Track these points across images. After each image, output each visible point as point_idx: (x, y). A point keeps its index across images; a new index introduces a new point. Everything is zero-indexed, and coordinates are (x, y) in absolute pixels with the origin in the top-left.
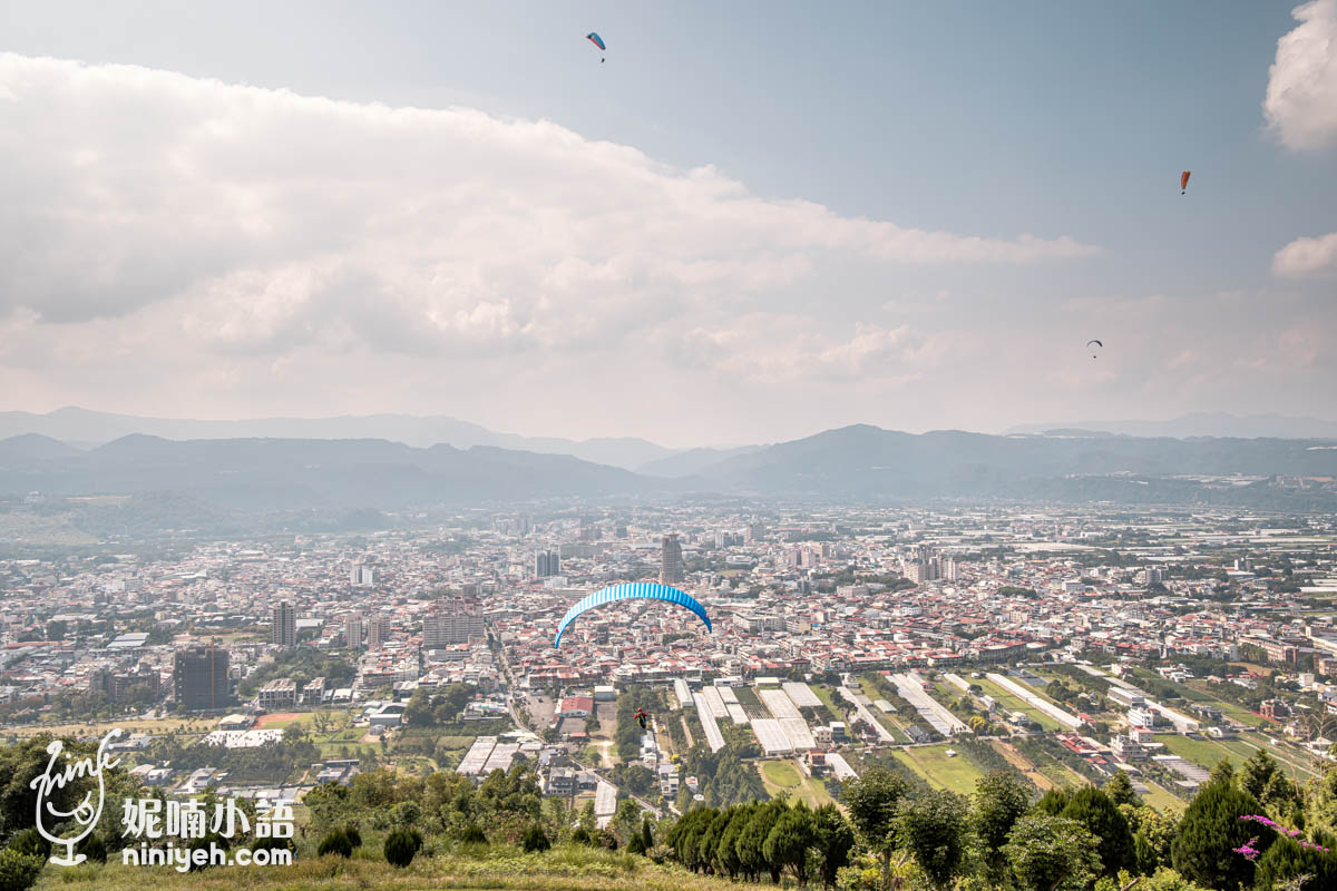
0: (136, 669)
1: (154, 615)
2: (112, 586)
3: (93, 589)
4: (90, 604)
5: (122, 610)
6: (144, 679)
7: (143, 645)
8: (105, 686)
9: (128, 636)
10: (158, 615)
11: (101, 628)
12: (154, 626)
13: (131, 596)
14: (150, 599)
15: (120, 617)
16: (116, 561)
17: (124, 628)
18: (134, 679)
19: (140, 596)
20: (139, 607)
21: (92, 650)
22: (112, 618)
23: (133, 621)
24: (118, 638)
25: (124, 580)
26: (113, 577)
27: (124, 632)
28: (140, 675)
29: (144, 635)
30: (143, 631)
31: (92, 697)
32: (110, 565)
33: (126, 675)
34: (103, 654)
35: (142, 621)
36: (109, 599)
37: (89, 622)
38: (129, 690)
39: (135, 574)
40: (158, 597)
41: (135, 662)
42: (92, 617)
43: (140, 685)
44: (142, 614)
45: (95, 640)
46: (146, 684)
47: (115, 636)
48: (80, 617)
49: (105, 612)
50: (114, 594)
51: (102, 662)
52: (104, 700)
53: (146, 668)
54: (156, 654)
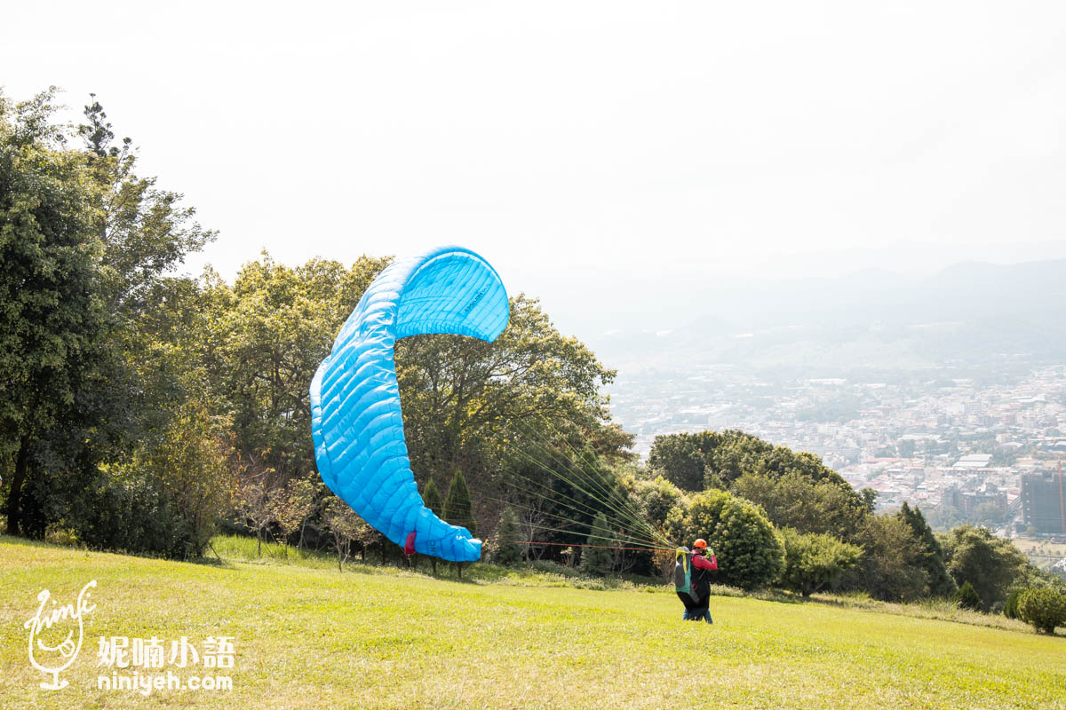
0: (983, 488)
1: (995, 438)
2: (953, 409)
3: (935, 411)
4: (934, 425)
5: (965, 432)
6: (992, 499)
7: (987, 466)
8: (955, 503)
9: (971, 457)
10: (999, 438)
11: (946, 448)
12: (995, 448)
13: (971, 419)
14: (989, 421)
15: (962, 438)
16: (954, 385)
17: (967, 449)
18: (981, 498)
19: (980, 419)
20: (979, 429)
21: (939, 468)
22: (954, 439)
23: (975, 442)
24: (962, 458)
25: (963, 403)
26: (952, 400)
27: (967, 453)
28: (987, 494)
29: (987, 457)
30: (986, 453)
31: (944, 512)
32: (949, 389)
33: (974, 494)
34: (950, 473)
35: (983, 443)
36: (951, 421)
37: (934, 442)
38: (978, 509)
39: (973, 397)
40: (997, 420)
41: (981, 482)
42: (936, 437)
43: (988, 504)
44: (982, 436)
45: (941, 459)
46: (994, 504)
47: (959, 457)
48: (927, 437)
49: (948, 433)
50: (955, 416)
51: (950, 480)
52: (955, 516)
53: (993, 488)
54: (1001, 476)
